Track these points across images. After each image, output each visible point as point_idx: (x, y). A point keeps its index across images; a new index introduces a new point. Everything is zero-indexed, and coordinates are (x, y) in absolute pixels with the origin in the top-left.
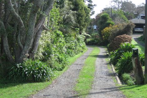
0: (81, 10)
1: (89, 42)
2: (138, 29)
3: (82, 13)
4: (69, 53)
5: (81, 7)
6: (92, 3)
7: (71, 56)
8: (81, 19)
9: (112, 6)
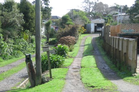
0: (31, 13)
1: (51, 42)
2: (100, 29)
3: (32, 16)
4: (14, 54)
5: (32, 10)
6: (48, 6)
7: (16, 57)
8: (31, 22)
9: (84, 6)
